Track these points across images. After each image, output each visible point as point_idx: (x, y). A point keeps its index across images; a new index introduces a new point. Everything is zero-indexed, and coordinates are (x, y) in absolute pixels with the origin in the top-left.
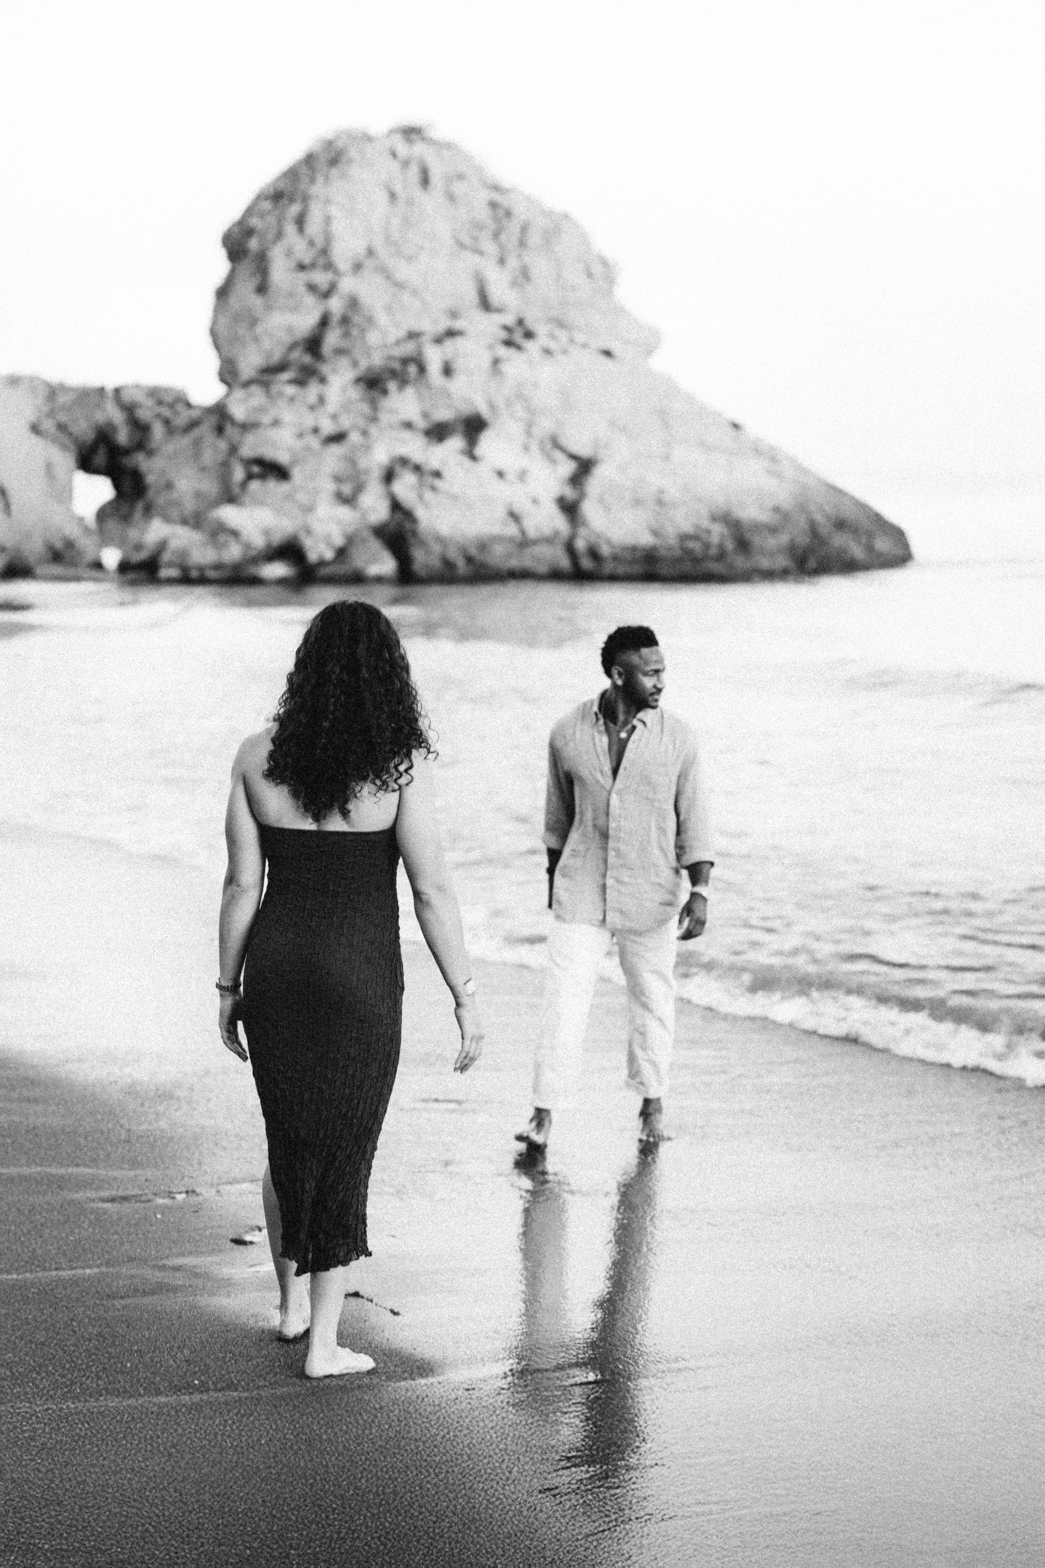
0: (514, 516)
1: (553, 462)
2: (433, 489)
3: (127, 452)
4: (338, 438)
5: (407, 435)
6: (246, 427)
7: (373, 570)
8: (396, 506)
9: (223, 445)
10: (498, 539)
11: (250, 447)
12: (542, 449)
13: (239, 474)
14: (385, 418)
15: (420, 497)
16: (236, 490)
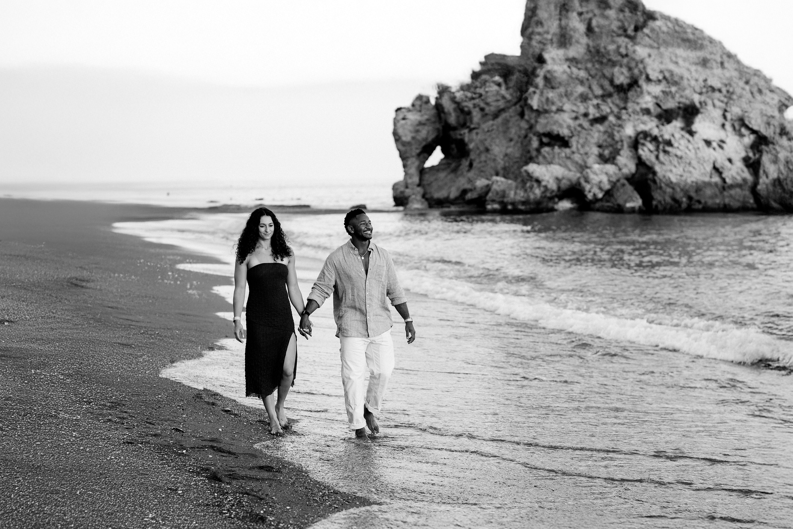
0: (717, 170)
1: (742, 136)
2: (665, 152)
3: (455, 129)
4: (602, 119)
5: (646, 118)
6: (538, 113)
7: (629, 205)
8: (640, 162)
9: (524, 125)
10: (708, 184)
11: (542, 125)
12: (733, 126)
13: (535, 144)
14: (631, 106)
15: (657, 157)
16: (534, 153)
